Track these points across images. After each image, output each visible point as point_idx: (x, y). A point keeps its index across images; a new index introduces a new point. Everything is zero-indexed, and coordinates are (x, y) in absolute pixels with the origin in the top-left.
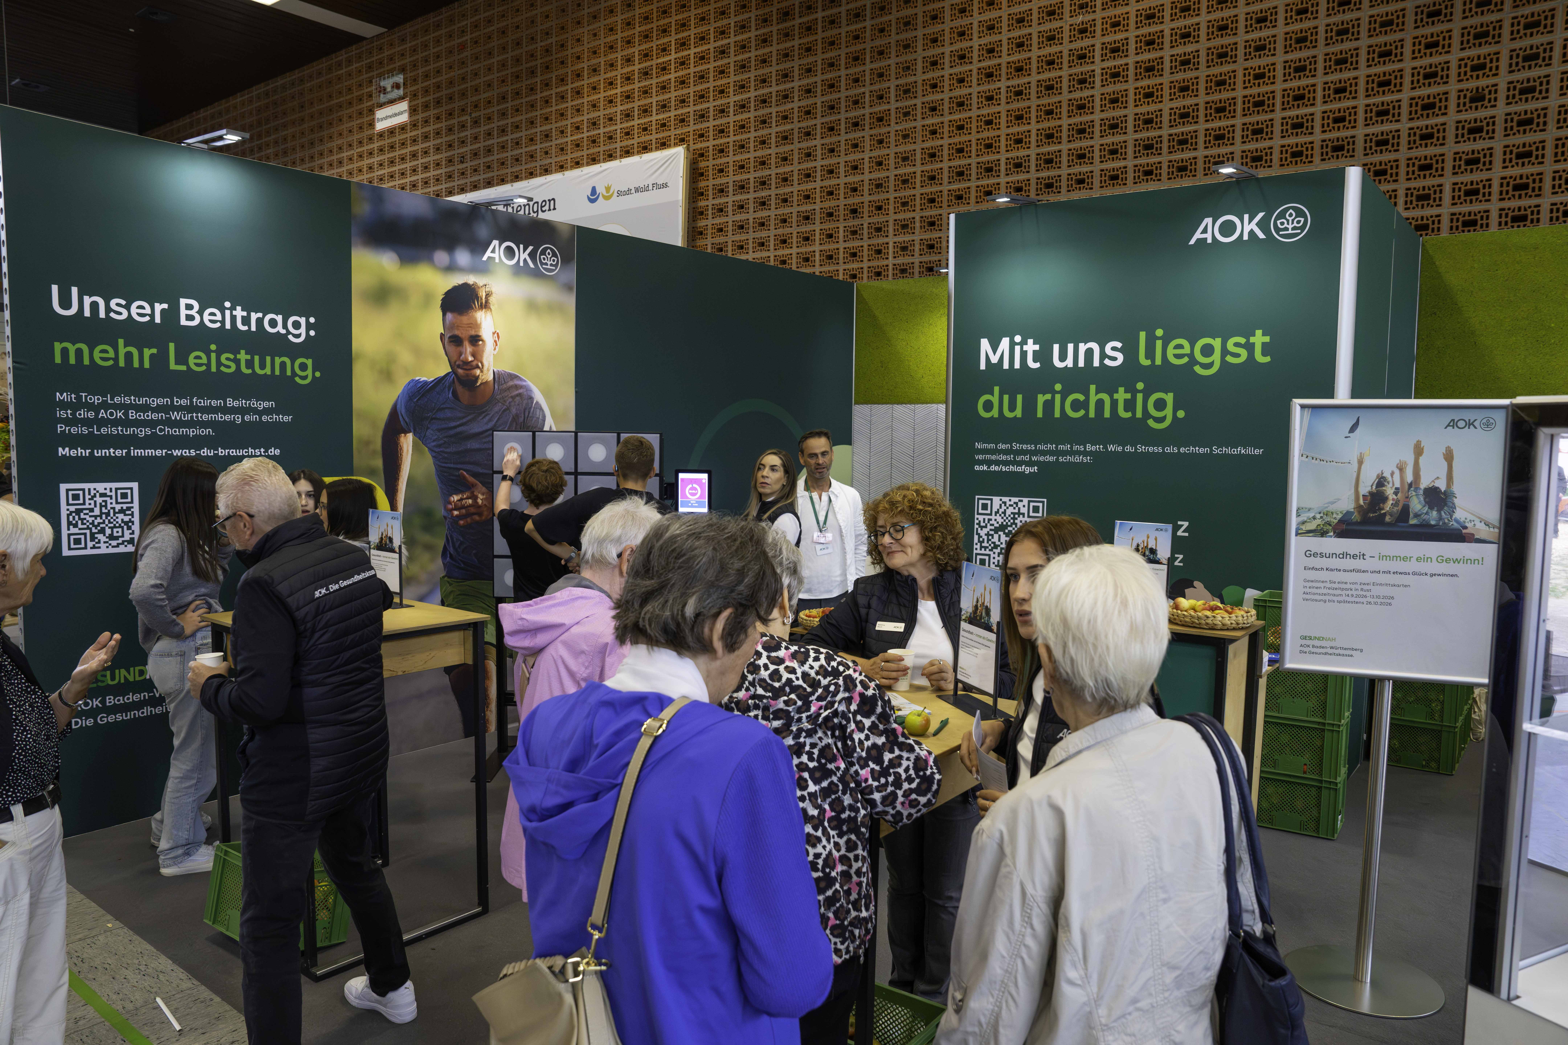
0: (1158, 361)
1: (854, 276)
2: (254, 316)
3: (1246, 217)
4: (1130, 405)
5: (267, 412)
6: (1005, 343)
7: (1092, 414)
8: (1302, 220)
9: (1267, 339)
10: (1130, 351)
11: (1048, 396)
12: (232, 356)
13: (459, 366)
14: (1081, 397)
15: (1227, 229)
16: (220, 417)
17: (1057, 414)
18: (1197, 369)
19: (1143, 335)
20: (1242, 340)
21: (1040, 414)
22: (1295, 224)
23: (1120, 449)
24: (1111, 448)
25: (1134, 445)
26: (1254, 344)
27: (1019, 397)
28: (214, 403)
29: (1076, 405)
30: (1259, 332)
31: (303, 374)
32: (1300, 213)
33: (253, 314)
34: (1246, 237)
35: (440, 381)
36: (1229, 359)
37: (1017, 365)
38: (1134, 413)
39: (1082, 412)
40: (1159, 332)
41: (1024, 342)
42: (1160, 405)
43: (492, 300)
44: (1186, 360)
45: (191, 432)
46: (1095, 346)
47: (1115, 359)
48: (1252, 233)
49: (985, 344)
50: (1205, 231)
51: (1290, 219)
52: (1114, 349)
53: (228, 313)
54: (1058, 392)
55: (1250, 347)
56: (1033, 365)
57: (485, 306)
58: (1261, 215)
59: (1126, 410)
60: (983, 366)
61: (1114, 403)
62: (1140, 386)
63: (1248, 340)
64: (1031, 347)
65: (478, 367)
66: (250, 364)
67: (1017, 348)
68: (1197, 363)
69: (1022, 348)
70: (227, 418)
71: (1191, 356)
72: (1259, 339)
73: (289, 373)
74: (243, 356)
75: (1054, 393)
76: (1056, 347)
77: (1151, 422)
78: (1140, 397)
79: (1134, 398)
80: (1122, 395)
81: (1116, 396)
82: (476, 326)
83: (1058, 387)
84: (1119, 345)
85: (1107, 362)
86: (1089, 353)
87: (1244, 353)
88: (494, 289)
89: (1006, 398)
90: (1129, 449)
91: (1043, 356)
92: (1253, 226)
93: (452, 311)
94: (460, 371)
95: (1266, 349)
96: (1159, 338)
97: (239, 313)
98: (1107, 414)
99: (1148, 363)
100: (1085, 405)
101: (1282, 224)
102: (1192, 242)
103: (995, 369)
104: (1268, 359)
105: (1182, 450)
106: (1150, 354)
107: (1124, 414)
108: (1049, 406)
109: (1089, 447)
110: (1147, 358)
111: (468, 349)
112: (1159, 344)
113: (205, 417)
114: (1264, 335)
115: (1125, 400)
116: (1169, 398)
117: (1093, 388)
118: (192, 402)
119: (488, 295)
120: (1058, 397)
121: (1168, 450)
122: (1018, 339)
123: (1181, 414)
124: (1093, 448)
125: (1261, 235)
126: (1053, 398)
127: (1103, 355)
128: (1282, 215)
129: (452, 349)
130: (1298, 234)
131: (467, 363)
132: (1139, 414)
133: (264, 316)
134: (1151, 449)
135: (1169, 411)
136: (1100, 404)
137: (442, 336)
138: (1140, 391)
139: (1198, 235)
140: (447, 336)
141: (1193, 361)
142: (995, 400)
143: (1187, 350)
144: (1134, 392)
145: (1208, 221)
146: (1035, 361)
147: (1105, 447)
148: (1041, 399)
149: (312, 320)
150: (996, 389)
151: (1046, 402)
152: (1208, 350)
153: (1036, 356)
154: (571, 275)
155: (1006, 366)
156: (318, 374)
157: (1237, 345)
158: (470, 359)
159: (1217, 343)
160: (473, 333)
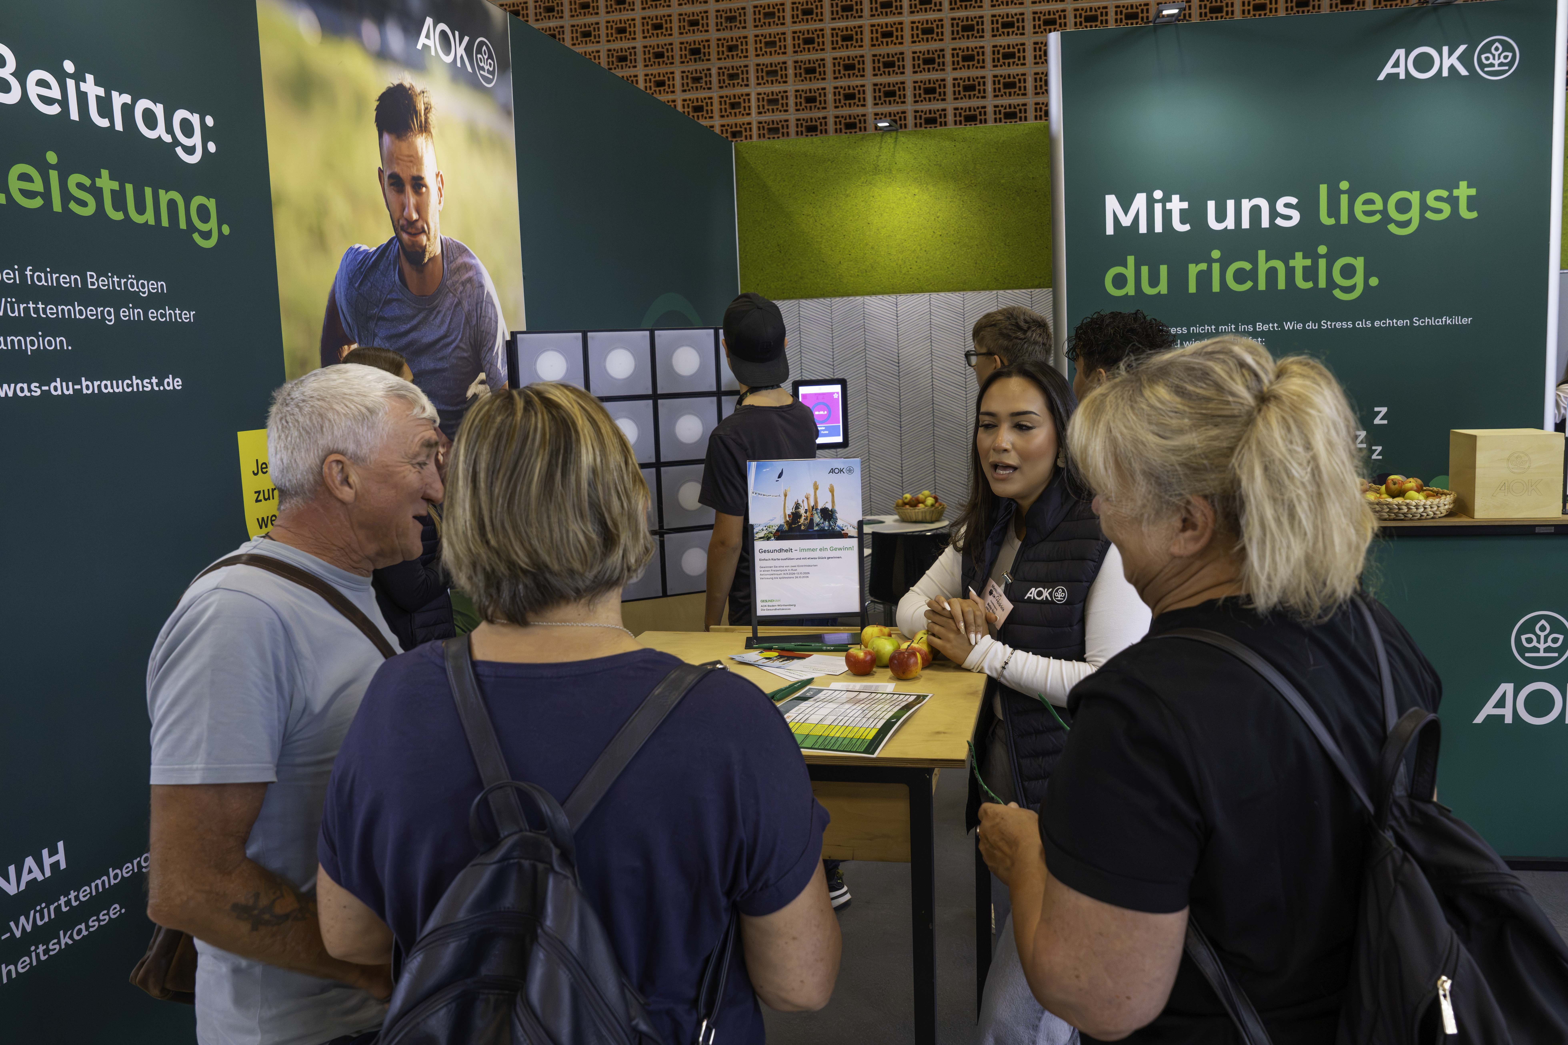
0: (1344, 220)
1: (735, 135)
2: (119, 100)
3: (1445, 49)
4: (1310, 273)
5: (155, 301)
6: (1140, 200)
7: (1262, 286)
8: (1510, 55)
9: (1473, 192)
10: (1307, 207)
11: (1203, 266)
12: (87, 182)
13: (403, 229)
14: (1247, 266)
15: (1424, 63)
16: (77, 311)
17: (1216, 288)
18: (1392, 228)
19: (1323, 189)
20: (1444, 194)
21: (1192, 289)
22: (1502, 60)
23: (1299, 326)
24: (1288, 326)
25: (1317, 320)
26: (1458, 197)
27: (1164, 269)
28: (67, 280)
29: (1240, 276)
30: (1463, 184)
31: (204, 227)
32: (1507, 47)
33: (115, 94)
34: (1445, 73)
35: (384, 250)
36: (1429, 215)
37: (1158, 228)
38: (1316, 283)
39: (1249, 284)
40: (1344, 185)
41: (1166, 199)
42: (1348, 271)
43: (433, 118)
44: (1378, 217)
45: (30, 344)
46: (1263, 203)
47: (1288, 218)
48: (1452, 68)
49: (1112, 203)
50: (1396, 64)
51: (1497, 54)
52: (1287, 205)
53: (71, 83)
54: (1216, 261)
55: (1453, 201)
56: (1181, 227)
57: (425, 128)
58: (1462, 48)
59: (1306, 279)
60: (1110, 230)
61: (1290, 272)
62: (1322, 250)
63: (1451, 193)
64: (1177, 205)
65: (424, 231)
66: (119, 201)
67: (1158, 207)
68: (1392, 221)
69: (1164, 207)
70: (91, 313)
71: (1384, 212)
72: (1464, 191)
73: (183, 225)
74: (106, 183)
75: (1210, 261)
76: (1211, 205)
77: (1337, 293)
78: (1322, 263)
79: (1315, 265)
80: (1299, 262)
81: (1292, 263)
82: (415, 160)
83: (1216, 254)
84: (1294, 201)
85: (1279, 222)
86: (1256, 212)
87: (1447, 209)
88: (434, 102)
89: (1145, 270)
90: (1310, 326)
91: (1191, 216)
92: (1454, 60)
93: (390, 132)
94: (405, 237)
95: (1472, 203)
96: (1344, 192)
97: (92, 89)
98: (1282, 285)
99: (1331, 221)
100: (1252, 275)
101: (1487, 59)
102: (1381, 77)
103: (1126, 234)
104: (1474, 215)
105: (1377, 324)
106: (1334, 211)
107: (1302, 284)
108: (1204, 278)
109: (1259, 326)
110: (1330, 216)
111: (412, 200)
112: (1344, 199)
113: (52, 311)
114: (1469, 187)
115: (1305, 268)
116: (1359, 263)
117: (1262, 254)
118: (23, 277)
119: (427, 110)
120: (1216, 267)
121: (1360, 324)
122: (1158, 194)
123: (1374, 281)
124: (1265, 328)
125: (1463, 72)
126: (1210, 268)
127: (1274, 214)
128: (1487, 49)
129: (392, 195)
130: (1506, 71)
131: (412, 223)
132: (1322, 284)
133: (134, 101)
134: (1338, 325)
135: (1359, 279)
136: (1272, 273)
137: (380, 171)
138: (1322, 256)
139: (1388, 69)
140: (387, 174)
141: (1387, 219)
142: (1129, 272)
143: (1379, 206)
144: (1315, 257)
145: (1400, 52)
146: (1183, 222)
147: (1281, 326)
148: (1193, 270)
149: (210, 121)
150: (1131, 260)
151: (1200, 274)
152: (1404, 206)
153: (1185, 216)
154: (508, 93)
155: (1143, 229)
156: (226, 230)
157: (1438, 199)
158: (415, 216)
159: (1414, 197)
160: (415, 172)
